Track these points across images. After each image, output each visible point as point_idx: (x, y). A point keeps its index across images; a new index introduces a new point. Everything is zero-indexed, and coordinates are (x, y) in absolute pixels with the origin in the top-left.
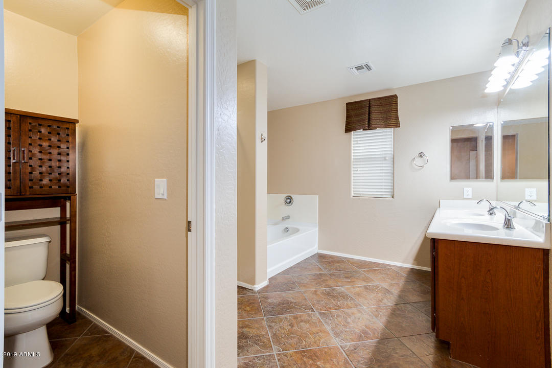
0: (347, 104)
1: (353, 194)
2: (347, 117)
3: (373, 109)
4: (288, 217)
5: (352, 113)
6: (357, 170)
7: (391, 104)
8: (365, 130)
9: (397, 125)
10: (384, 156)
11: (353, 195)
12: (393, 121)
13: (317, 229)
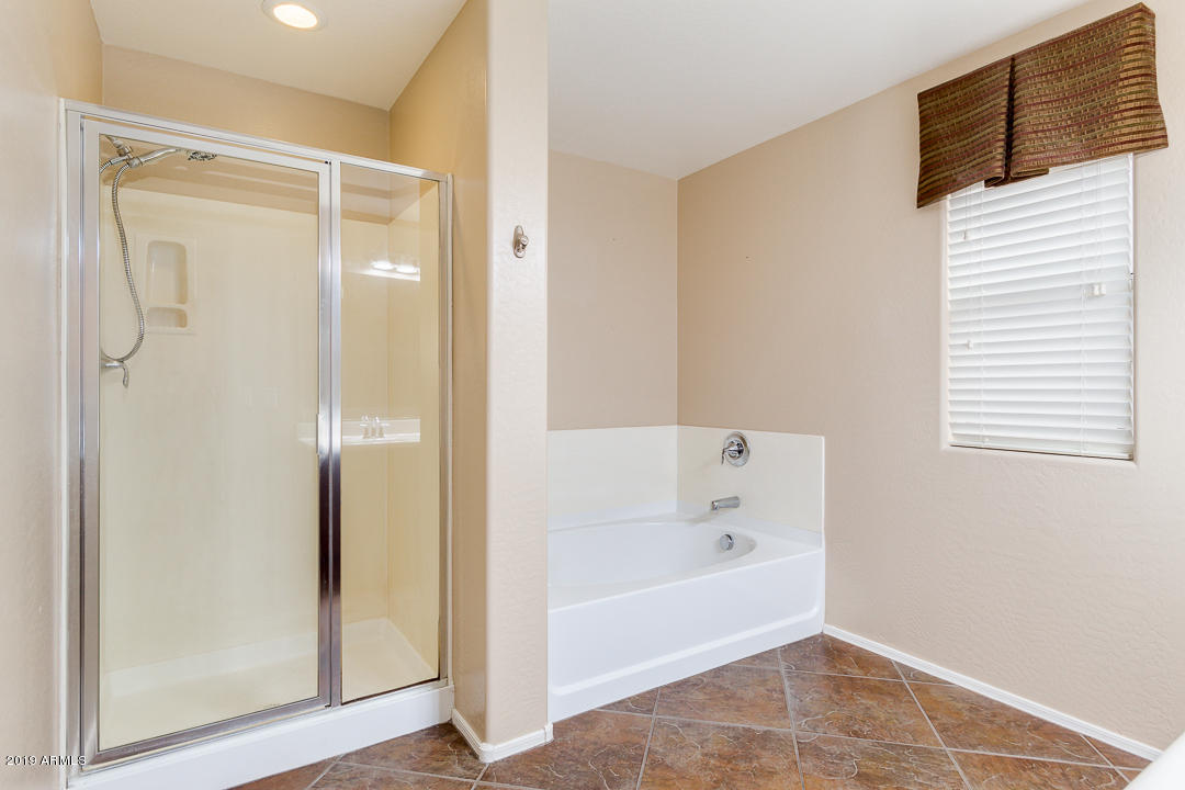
0: (922, 97)
1: (948, 437)
2: (925, 145)
3: (1024, 93)
4: (733, 503)
5: (940, 127)
6: (967, 346)
7: (1112, 52)
8: (993, 182)
9: (1150, 136)
10: (1086, 281)
11: (952, 440)
12: (1128, 124)
13: (822, 551)
